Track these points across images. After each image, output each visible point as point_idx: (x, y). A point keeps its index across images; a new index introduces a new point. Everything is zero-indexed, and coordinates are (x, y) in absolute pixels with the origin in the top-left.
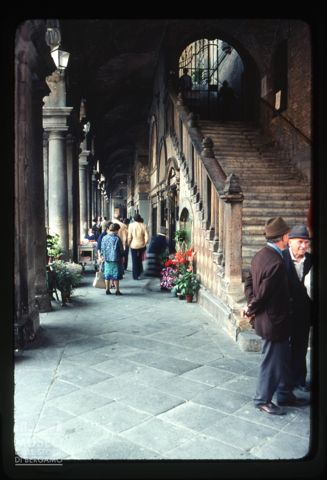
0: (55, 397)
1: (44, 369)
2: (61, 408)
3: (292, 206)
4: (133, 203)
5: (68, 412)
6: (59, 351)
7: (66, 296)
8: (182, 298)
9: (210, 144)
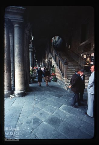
0: (36, 104)
1: (32, 97)
2: (38, 107)
3: (73, 65)
4: (41, 65)
5: (40, 108)
6: (34, 92)
7: (33, 80)
8: (54, 81)
9: (60, 54)
